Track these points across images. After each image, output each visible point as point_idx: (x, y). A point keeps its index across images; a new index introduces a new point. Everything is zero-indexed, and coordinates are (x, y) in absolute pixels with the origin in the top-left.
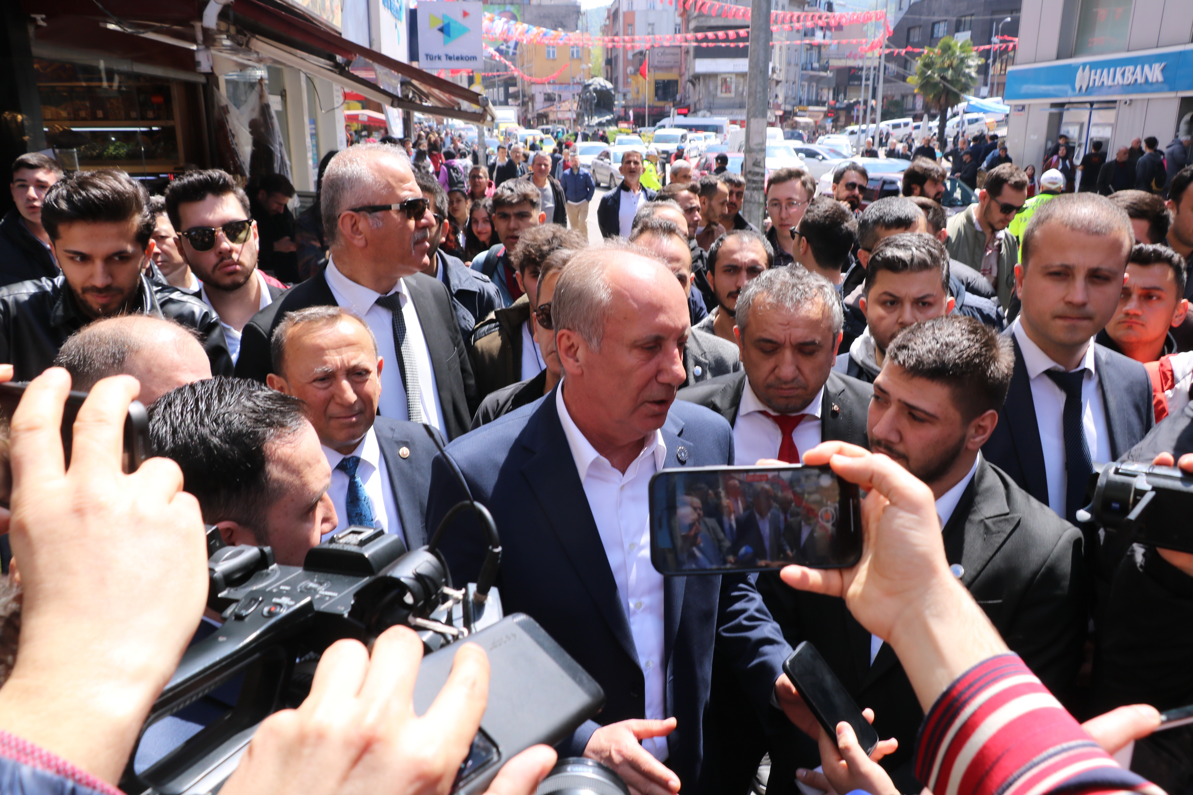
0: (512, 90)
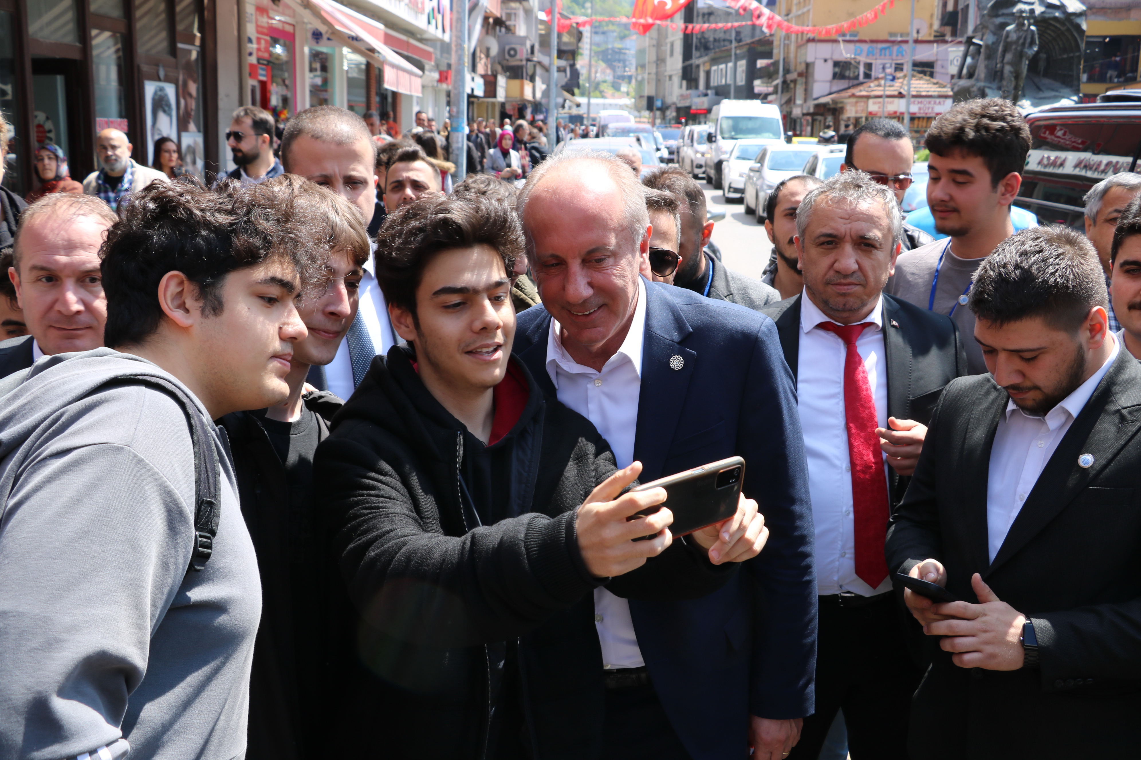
0: (761, 63)
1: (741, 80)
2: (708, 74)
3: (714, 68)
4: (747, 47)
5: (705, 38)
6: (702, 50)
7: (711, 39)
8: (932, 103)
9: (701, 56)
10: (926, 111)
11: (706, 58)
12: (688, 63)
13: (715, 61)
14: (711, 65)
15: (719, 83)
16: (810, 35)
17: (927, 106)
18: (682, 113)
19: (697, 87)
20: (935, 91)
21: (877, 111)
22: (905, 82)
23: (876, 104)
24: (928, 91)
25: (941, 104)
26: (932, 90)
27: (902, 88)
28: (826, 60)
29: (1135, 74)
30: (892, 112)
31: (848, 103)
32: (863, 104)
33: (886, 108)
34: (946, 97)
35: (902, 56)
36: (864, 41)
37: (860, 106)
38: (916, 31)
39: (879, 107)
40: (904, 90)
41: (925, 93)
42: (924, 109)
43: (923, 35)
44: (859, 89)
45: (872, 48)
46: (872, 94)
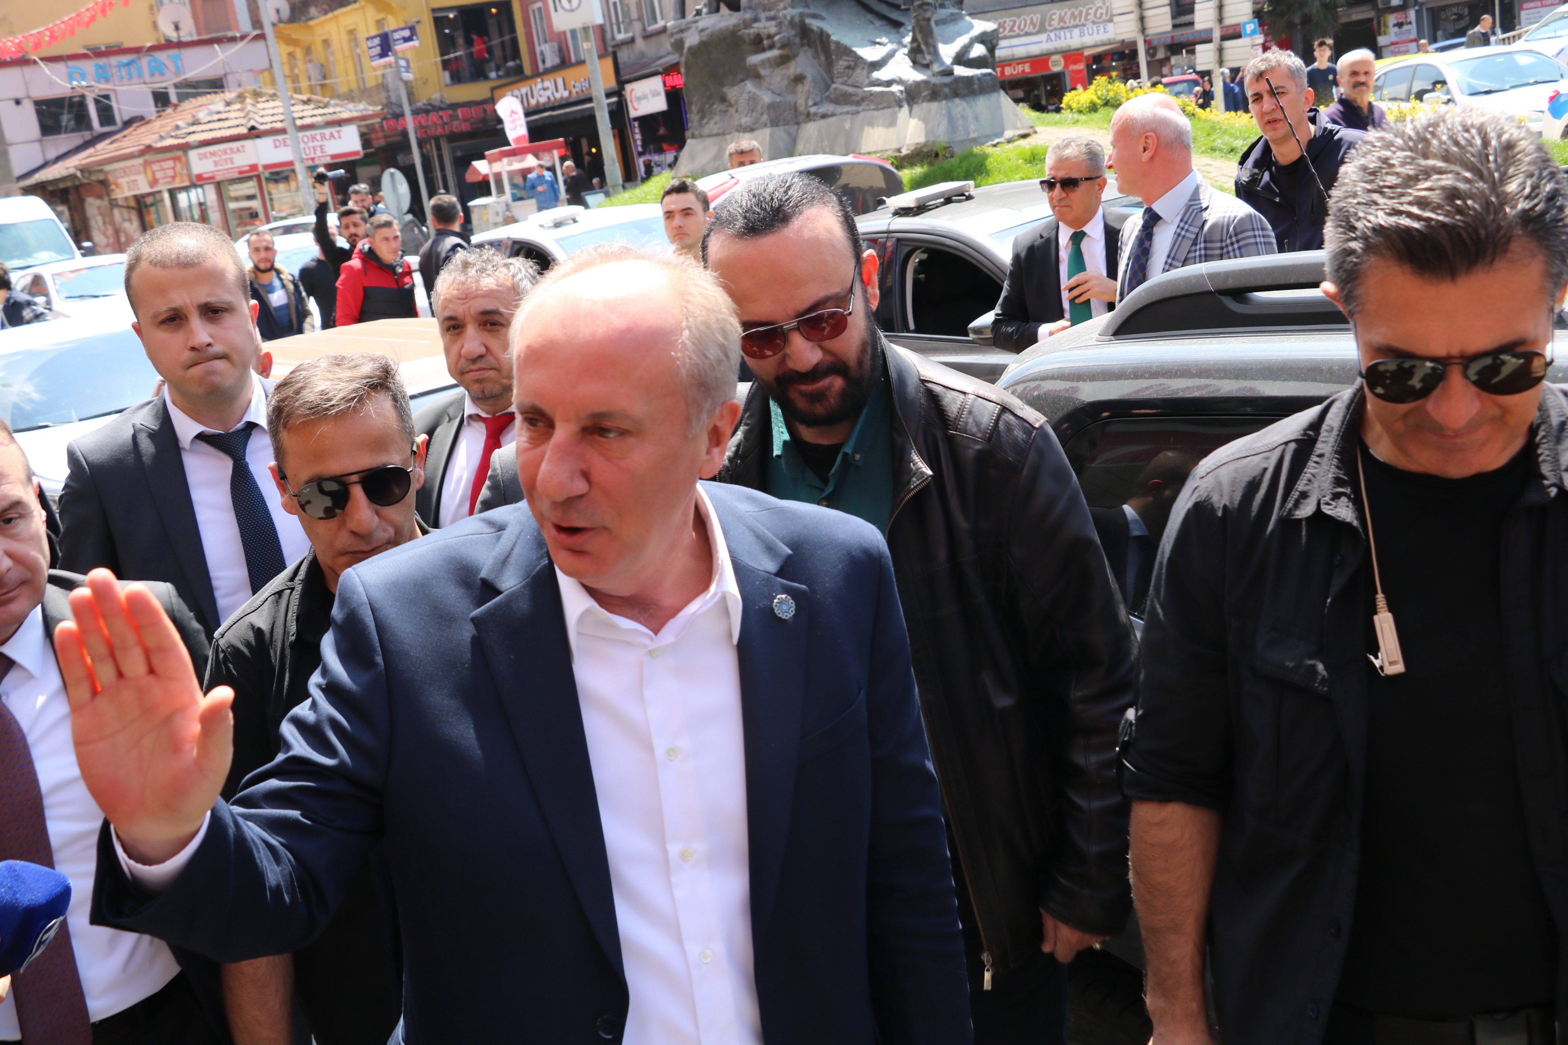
8: (319, 137)
17: (311, 144)
20: (315, 116)
21: (212, 172)
22: (250, 108)
23: (207, 158)
24: (301, 118)
25: (334, 138)
26: (308, 114)
27: (250, 119)
28: (18, 102)
29: (518, 61)
30: (247, 168)
31: (116, 170)
32: (170, 163)
33: (232, 163)
34: (340, 123)
35: (162, 74)
36: (84, 56)
37: (163, 169)
38: (172, 27)
39: (216, 163)
40: (256, 121)
41: (299, 122)
42: (307, 152)
43: (188, 32)
44: (156, 136)
45: (101, 67)
46: (191, 139)
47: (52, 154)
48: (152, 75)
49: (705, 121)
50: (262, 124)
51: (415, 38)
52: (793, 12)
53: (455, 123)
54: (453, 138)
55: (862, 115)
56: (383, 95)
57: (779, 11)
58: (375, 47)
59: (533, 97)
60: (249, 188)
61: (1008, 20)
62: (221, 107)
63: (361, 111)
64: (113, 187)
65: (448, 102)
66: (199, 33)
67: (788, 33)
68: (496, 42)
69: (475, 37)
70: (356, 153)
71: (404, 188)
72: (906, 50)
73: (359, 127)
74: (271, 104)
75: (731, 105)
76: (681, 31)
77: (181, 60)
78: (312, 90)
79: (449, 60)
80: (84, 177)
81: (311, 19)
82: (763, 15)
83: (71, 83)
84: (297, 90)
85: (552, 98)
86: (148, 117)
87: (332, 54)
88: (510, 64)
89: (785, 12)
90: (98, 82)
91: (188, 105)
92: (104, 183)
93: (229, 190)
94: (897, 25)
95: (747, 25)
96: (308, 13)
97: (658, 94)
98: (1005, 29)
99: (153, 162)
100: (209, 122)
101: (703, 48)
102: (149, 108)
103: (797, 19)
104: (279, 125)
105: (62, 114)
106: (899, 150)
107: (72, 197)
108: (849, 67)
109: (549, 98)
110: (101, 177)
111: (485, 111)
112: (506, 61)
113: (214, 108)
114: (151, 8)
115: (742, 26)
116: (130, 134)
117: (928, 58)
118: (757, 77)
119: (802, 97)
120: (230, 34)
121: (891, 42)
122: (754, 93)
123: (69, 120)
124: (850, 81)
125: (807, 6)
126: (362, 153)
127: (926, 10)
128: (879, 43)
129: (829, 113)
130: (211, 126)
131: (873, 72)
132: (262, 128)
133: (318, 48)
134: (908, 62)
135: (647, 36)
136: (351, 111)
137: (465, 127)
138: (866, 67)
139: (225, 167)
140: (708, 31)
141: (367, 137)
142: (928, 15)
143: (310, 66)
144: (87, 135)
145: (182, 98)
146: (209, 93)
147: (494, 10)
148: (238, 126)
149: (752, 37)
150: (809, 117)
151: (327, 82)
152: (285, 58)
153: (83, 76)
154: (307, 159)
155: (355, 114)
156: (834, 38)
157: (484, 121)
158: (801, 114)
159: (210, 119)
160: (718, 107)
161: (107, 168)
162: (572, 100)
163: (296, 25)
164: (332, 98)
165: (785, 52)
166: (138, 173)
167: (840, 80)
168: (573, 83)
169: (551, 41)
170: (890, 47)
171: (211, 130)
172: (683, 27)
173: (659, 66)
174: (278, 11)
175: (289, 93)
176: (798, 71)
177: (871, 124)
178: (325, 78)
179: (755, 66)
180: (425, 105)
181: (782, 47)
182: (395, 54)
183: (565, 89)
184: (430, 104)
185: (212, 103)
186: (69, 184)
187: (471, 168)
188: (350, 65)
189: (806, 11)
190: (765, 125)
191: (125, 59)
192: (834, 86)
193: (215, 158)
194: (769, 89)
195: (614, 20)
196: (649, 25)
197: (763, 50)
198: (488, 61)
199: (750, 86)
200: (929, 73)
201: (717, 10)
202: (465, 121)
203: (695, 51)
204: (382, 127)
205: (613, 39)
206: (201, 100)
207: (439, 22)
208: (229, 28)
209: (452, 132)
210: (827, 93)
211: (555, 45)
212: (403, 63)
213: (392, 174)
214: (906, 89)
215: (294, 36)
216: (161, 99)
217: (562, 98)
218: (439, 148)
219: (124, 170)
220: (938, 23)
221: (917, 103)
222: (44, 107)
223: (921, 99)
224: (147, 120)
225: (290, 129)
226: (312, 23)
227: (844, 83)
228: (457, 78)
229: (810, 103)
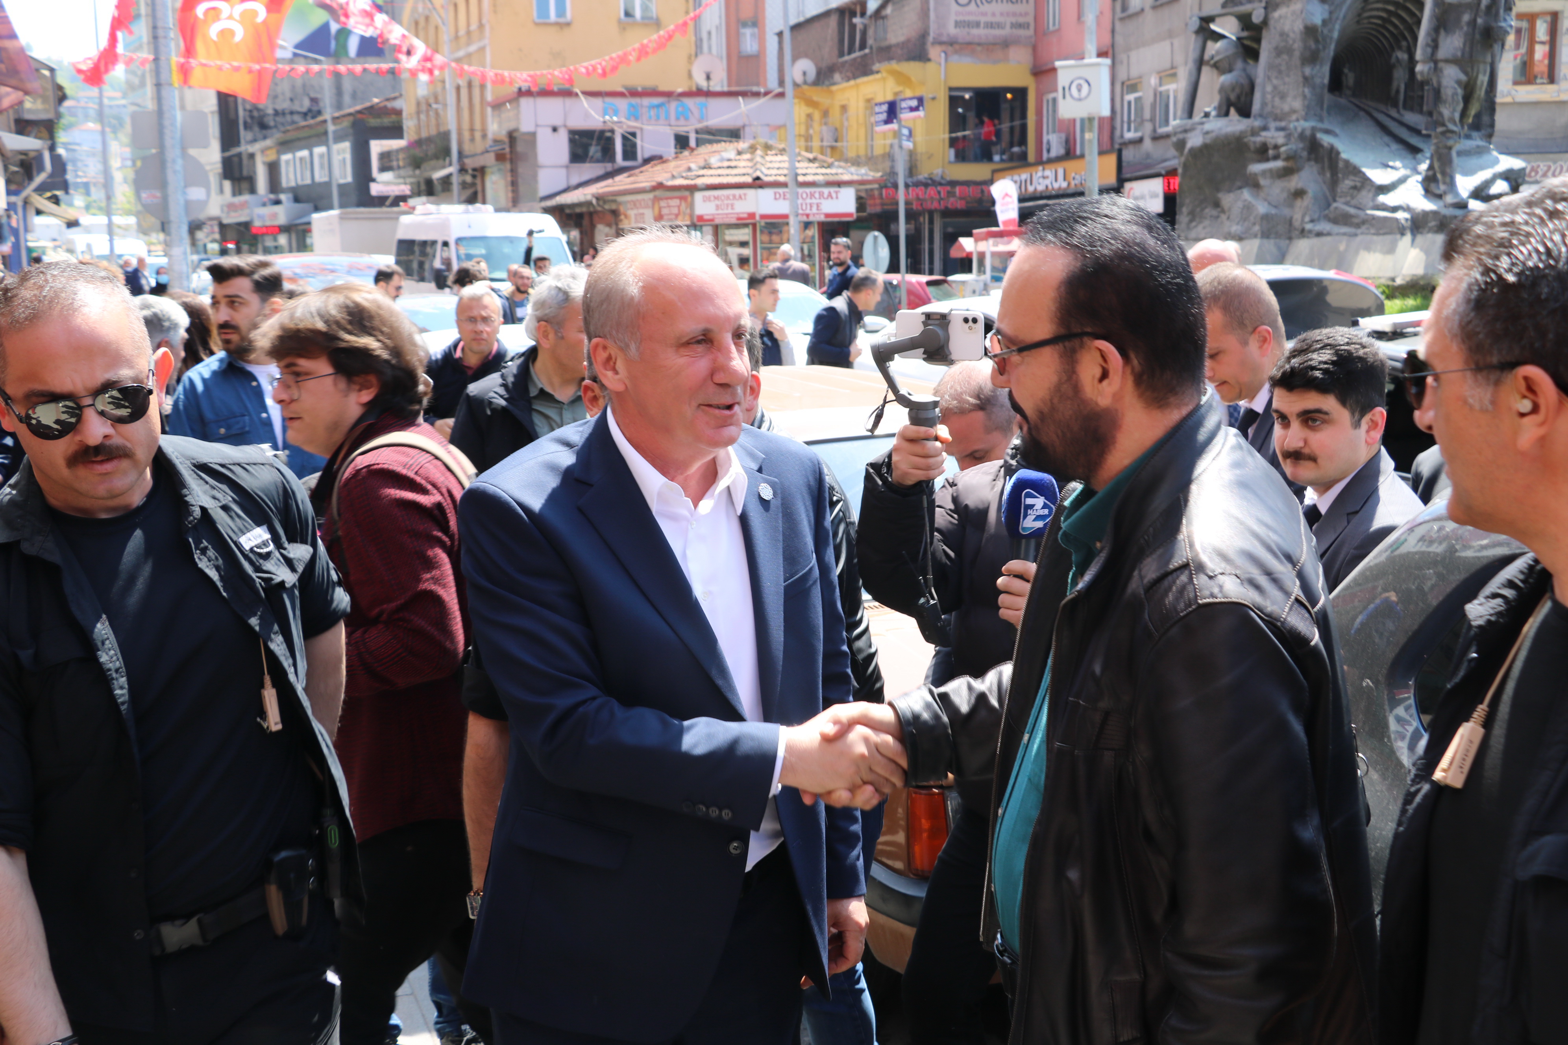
0: (379, 147)
1: (344, 174)
2: (273, 169)
3: (286, 157)
4: (351, 118)
5: (258, 110)
6: (256, 129)
7: (270, 111)
8: (817, 195)
9: (255, 140)
10: (808, 211)
11: (268, 142)
12: (235, 151)
13: (286, 145)
14: (279, 153)
15: (300, 182)
16: (525, 86)
17: (808, 201)
18: (231, 235)
19: (253, 190)
20: (817, 174)
21: (713, 215)
22: (758, 159)
23: (710, 201)
24: (804, 175)
25: (832, 198)
26: (811, 172)
27: (756, 169)
28: (555, 129)
29: (1023, 148)
30: (745, 216)
31: (628, 202)
32: (676, 202)
33: (732, 209)
34: (839, 184)
35: (686, 119)
36: (620, 94)
37: (669, 206)
38: (704, 76)
39: (718, 207)
40: (762, 172)
41: (801, 179)
42: (804, 207)
43: (719, 83)
44: (669, 175)
45: (633, 106)
46: (700, 182)
47: (575, 181)
48: (677, 119)
49: (1194, 224)
50: (766, 175)
51: (921, 108)
52: (1306, 125)
53: (952, 199)
54: (947, 213)
55: (1359, 238)
56: (887, 165)
57: (1290, 122)
58: (881, 113)
59: (1031, 184)
60: (744, 234)
61: (1542, 165)
62: (732, 154)
63: (862, 175)
64: (622, 217)
65: (948, 178)
66: (729, 85)
67: (1295, 146)
68: (1005, 126)
69: (986, 119)
70: (850, 215)
71: (884, 251)
72: (1419, 178)
73: (857, 191)
74: (779, 158)
75: (1223, 211)
76: (1186, 131)
77: (706, 108)
78: (822, 150)
79: (957, 139)
80: (598, 204)
81: (834, 84)
82: (1273, 125)
83: (603, 117)
84: (808, 149)
85: (1050, 187)
86: (665, 157)
87: (847, 119)
88: (1016, 149)
89: (1296, 124)
90: (628, 119)
91: (704, 149)
92: (615, 213)
93: (724, 234)
94: (1414, 151)
95: (1254, 132)
96: (832, 78)
97: (1156, 196)
98: (1537, 173)
99: (661, 199)
100: (720, 168)
101: (1205, 150)
102: (669, 148)
103: (1308, 133)
104: (782, 179)
105: (591, 145)
106: (1393, 280)
107: (586, 222)
108: (1355, 188)
109: (1047, 187)
110: (614, 207)
111: (982, 191)
112: (1012, 145)
113: (726, 155)
114: (690, 57)
115: (1249, 133)
116: (647, 171)
117: (1442, 187)
118: (1254, 184)
119: (1299, 212)
120: (755, 89)
121: (1405, 167)
122: (1250, 203)
123: (596, 152)
124: (1353, 202)
125: (1321, 120)
126: (855, 216)
127: (1448, 138)
128: (1392, 167)
129: (1325, 232)
130: (720, 172)
131: (1379, 195)
132: (766, 179)
133: (835, 113)
134: (1420, 190)
135: (1156, 138)
136: (852, 174)
137: (960, 205)
138: (1373, 190)
139: (726, 211)
140: (1213, 135)
141: (863, 201)
142: (1450, 143)
143: (824, 128)
144: (609, 167)
145: (699, 143)
146: (725, 141)
147: (1009, 96)
148: (744, 175)
149: (1258, 145)
150: (1303, 233)
151: (839, 144)
152: (803, 118)
153: (616, 112)
154: (803, 215)
155: (855, 178)
156: (1344, 156)
157: (980, 201)
158: (1295, 229)
159: (720, 164)
160: (1209, 211)
161: (620, 199)
162: (1070, 191)
163: (819, 88)
164: (839, 160)
165: (1289, 164)
166: (647, 207)
167: (1343, 200)
168: (1073, 175)
169: (1060, 131)
170: (1403, 172)
171: (719, 176)
172: (1188, 127)
173: (1163, 168)
174: (804, 74)
175: (797, 150)
176: (1300, 185)
177: (1368, 249)
178: (836, 141)
179: (1256, 175)
180: (926, 178)
181: (1287, 159)
182: (899, 122)
183: (1065, 179)
184: (931, 179)
185: (726, 150)
186: (584, 209)
187: (957, 244)
188: (862, 132)
189: (1320, 125)
190: (1255, 236)
191: (656, 101)
192: (1335, 205)
193: (717, 202)
194: (1265, 200)
195: (1126, 118)
196: (1160, 127)
197: (1267, 160)
198: (995, 144)
199: (1246, 194)
200: (1441, 203)
201: (1227, 114)
202: (961, 198)
203: (1198, 153)
204: (881, 194)
205: (1122, 136)
206: (716, 147)
207: (954, 101)
208: (758, 84)
209: (946, 208)
210: (1327, 212)
211: (1063, 136)
212: (905, 132)
213: (876, 238)
214: (1412, 217)
215: (815, 98)
216: (682, 142)
217: (1060, 188)
218: (931, 222)
219: (634, 203)
220: (1459, 154)
221: (1421, 233)
222: (577, 137)
223: (1427, 229)
224: (665, 158)
225: (791, 184)
226: (834, 88)
227: (1347, 204)
228: (961, 157)
229: (1307, 219)
